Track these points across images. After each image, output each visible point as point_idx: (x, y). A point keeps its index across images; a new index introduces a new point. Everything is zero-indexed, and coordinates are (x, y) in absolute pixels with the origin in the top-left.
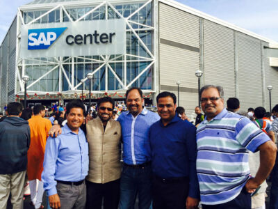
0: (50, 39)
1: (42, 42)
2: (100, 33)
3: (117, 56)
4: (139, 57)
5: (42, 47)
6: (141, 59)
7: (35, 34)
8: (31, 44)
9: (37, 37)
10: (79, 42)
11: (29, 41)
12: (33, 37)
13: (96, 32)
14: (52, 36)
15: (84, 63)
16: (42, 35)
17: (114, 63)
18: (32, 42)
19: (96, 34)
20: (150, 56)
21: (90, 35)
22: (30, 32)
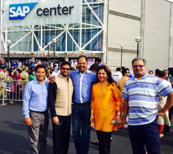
0: (25, 12)
1: (19, 14)
2: (62, 6)
3: (75, 24)
4: (91, 25)
5: (20, 18)
6: (93, 27)
7: (14, 8)
8: (11, 16)
9: (15, 10)
10: (46, 13)
11: (10, 13)
12: (13, 10)
13: (59, 5)
14: (26, 10)
15: (50, 30)
16: (19, 8)
17: (72, 30)
18: (12, 14)
19: (59, 8)
20: (100, 25)
21: (54, 8)
22: (11, 6)
